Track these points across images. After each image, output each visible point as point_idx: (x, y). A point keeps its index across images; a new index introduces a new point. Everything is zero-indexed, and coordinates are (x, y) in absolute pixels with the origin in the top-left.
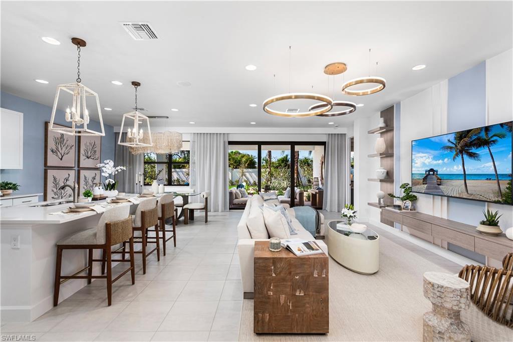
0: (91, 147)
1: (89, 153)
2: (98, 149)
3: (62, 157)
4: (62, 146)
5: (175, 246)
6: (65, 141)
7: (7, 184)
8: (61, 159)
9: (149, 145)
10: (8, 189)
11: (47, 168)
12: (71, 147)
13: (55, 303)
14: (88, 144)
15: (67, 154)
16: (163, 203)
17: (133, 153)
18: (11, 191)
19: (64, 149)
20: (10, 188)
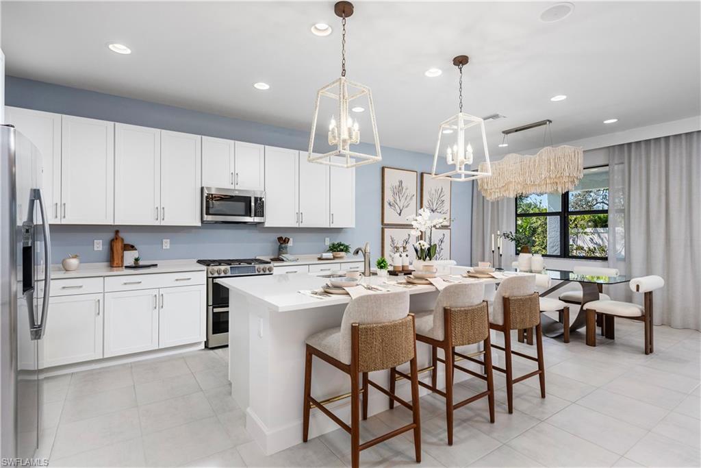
0: (437, 196)
1: (435, 205)
2: (446, 198)
3: (401, 211)
4: (401, 196)
5: (543, 396)
6: (404, 190)
7: (340, 245)
8: (400, 214)
9: (486, 174)
10: (340, 251)
11: (384, 226)
12: (411, 198)
13: (305, 439)
14: (433, 192)
15: (407, 207)
16: (507, 295)
17: (487, 199)
18: (342, 254)
19: (403, 200)
20: (342, 250)
